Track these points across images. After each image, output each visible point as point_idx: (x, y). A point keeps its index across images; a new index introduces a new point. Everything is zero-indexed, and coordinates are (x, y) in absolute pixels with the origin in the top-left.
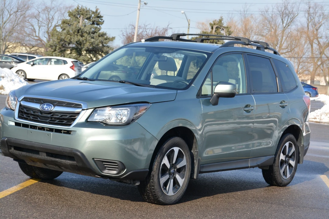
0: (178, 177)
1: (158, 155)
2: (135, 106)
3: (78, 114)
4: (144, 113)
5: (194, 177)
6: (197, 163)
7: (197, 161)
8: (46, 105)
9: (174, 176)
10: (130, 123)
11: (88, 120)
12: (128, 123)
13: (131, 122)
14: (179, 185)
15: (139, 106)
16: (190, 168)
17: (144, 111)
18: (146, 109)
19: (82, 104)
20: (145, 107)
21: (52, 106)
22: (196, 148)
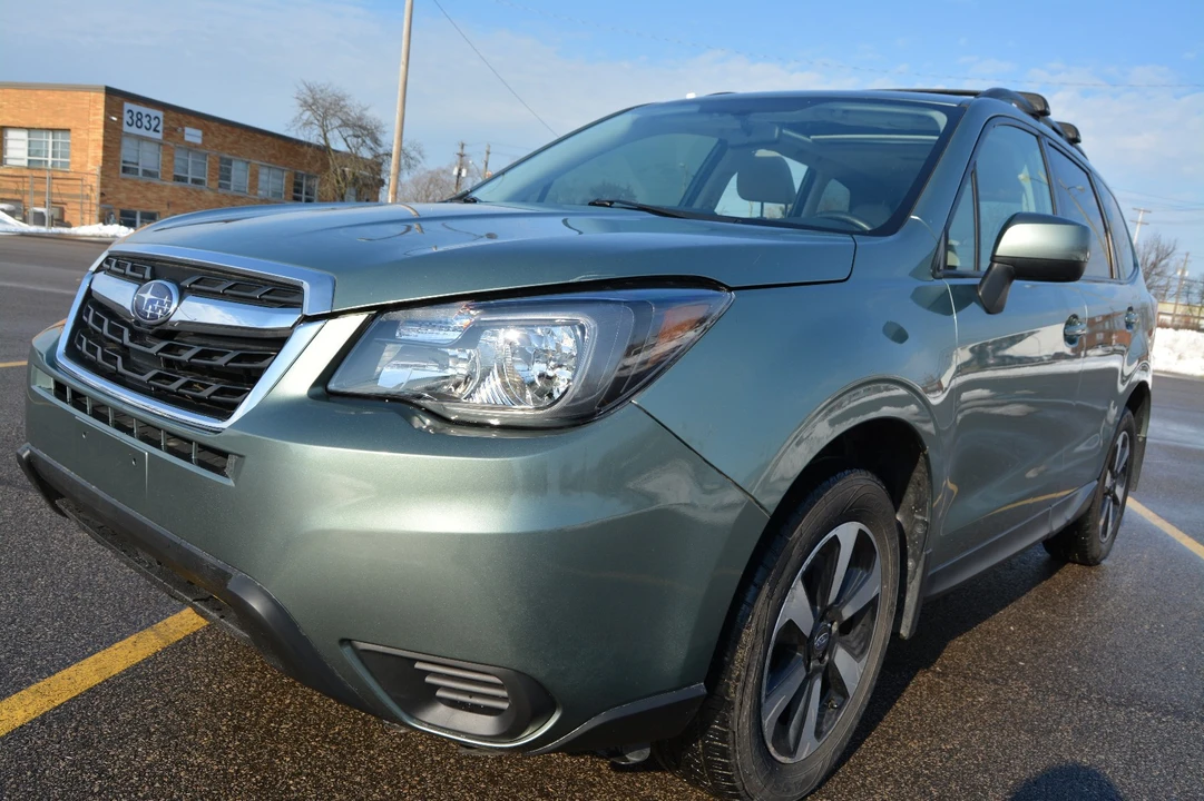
0: (842, 659)
1: (760, 588)
2: (636, 305)
3: (278, 341)
4: (693, 343)
5: (902, 632)
6: (919, 571)
7: (922, 563)
8: (152, 294)
9: (827, 658)
10: (593, 415)
11: (332, 386)
12: (580, 416)
13: (602, 405)
14: (845, 694)
15: (661, 303)
16: (893, 604)
17: (691, 334)
18: (702, 321)
19: (306, 286)
20: (697, 312)
21: (171, 298)
22: (920, 505)
